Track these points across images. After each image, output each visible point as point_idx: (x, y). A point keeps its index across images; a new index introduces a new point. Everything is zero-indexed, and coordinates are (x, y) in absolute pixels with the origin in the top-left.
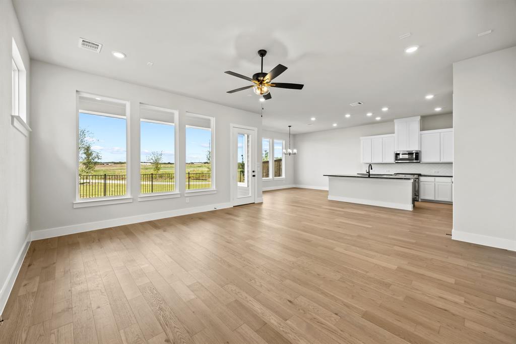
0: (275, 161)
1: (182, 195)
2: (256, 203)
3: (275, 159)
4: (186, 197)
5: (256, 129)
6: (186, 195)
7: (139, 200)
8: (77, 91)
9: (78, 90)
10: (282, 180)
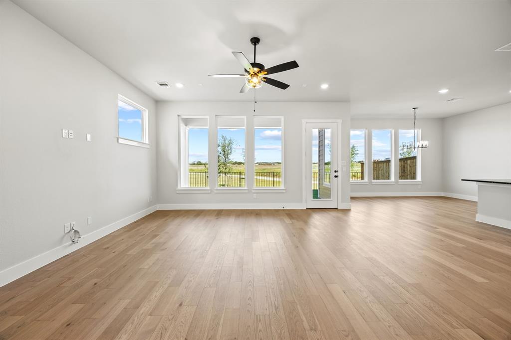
0: (401, 160)
1: (249, 191)
2: (339, 208)
3: (400, 157)
4: (254, 193)
5: (340, 121)
6: (253, 191)
7: (216, 192)
8: (178, 116)
9: (179, 114)
10: (417, 184)
